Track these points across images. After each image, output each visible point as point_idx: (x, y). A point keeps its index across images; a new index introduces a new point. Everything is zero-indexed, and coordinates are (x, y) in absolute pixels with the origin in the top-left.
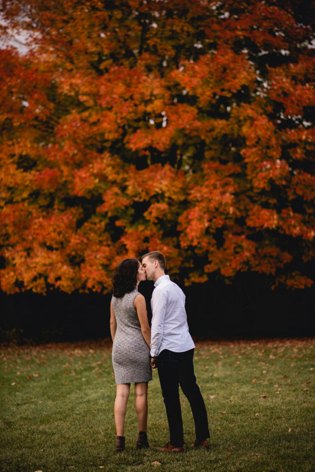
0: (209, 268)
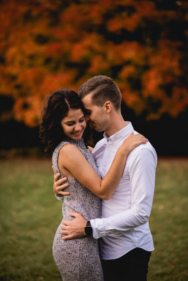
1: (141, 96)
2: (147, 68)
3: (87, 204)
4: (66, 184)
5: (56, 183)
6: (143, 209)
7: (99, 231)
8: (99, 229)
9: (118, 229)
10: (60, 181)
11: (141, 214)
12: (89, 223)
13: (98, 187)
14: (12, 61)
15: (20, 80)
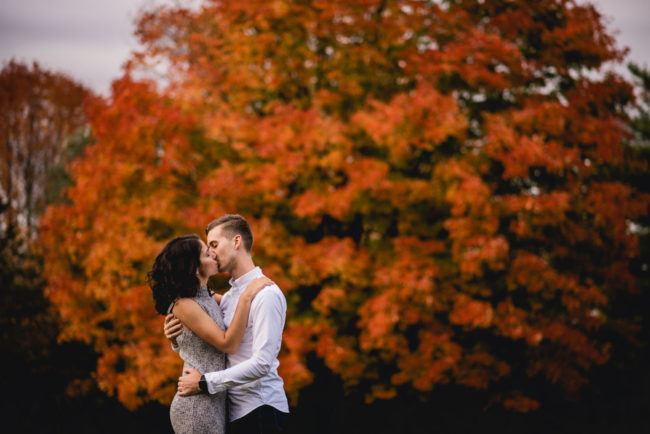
0: (398, 379)
1: (357, 348)
2: (370, 292)
3: (206, 360)
4: (179, 325)
5: (166, 326)
6: (263, 356)
7: (215, 385)
8: (215, 381)
9: (235, 381)
10: (172, 322)
11: (260, 362)
12: (203, 377)
13: (221, 338)
14: (98, 273)
15: (111, 313)
